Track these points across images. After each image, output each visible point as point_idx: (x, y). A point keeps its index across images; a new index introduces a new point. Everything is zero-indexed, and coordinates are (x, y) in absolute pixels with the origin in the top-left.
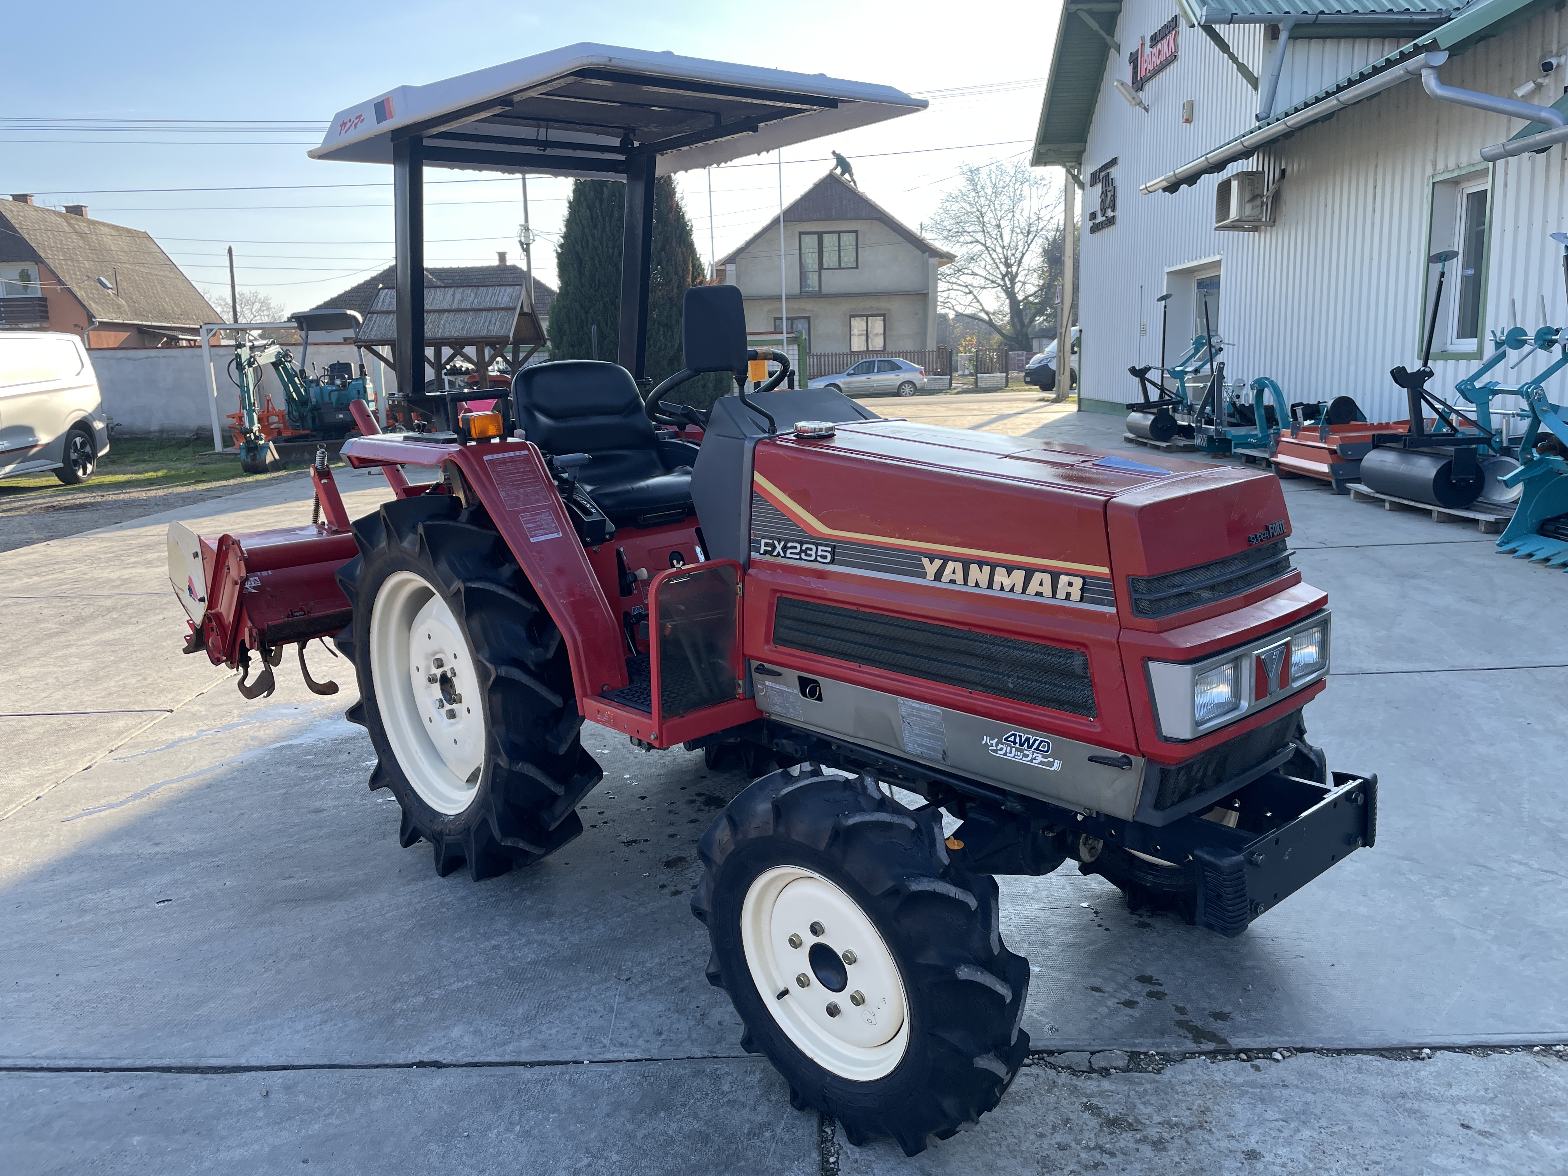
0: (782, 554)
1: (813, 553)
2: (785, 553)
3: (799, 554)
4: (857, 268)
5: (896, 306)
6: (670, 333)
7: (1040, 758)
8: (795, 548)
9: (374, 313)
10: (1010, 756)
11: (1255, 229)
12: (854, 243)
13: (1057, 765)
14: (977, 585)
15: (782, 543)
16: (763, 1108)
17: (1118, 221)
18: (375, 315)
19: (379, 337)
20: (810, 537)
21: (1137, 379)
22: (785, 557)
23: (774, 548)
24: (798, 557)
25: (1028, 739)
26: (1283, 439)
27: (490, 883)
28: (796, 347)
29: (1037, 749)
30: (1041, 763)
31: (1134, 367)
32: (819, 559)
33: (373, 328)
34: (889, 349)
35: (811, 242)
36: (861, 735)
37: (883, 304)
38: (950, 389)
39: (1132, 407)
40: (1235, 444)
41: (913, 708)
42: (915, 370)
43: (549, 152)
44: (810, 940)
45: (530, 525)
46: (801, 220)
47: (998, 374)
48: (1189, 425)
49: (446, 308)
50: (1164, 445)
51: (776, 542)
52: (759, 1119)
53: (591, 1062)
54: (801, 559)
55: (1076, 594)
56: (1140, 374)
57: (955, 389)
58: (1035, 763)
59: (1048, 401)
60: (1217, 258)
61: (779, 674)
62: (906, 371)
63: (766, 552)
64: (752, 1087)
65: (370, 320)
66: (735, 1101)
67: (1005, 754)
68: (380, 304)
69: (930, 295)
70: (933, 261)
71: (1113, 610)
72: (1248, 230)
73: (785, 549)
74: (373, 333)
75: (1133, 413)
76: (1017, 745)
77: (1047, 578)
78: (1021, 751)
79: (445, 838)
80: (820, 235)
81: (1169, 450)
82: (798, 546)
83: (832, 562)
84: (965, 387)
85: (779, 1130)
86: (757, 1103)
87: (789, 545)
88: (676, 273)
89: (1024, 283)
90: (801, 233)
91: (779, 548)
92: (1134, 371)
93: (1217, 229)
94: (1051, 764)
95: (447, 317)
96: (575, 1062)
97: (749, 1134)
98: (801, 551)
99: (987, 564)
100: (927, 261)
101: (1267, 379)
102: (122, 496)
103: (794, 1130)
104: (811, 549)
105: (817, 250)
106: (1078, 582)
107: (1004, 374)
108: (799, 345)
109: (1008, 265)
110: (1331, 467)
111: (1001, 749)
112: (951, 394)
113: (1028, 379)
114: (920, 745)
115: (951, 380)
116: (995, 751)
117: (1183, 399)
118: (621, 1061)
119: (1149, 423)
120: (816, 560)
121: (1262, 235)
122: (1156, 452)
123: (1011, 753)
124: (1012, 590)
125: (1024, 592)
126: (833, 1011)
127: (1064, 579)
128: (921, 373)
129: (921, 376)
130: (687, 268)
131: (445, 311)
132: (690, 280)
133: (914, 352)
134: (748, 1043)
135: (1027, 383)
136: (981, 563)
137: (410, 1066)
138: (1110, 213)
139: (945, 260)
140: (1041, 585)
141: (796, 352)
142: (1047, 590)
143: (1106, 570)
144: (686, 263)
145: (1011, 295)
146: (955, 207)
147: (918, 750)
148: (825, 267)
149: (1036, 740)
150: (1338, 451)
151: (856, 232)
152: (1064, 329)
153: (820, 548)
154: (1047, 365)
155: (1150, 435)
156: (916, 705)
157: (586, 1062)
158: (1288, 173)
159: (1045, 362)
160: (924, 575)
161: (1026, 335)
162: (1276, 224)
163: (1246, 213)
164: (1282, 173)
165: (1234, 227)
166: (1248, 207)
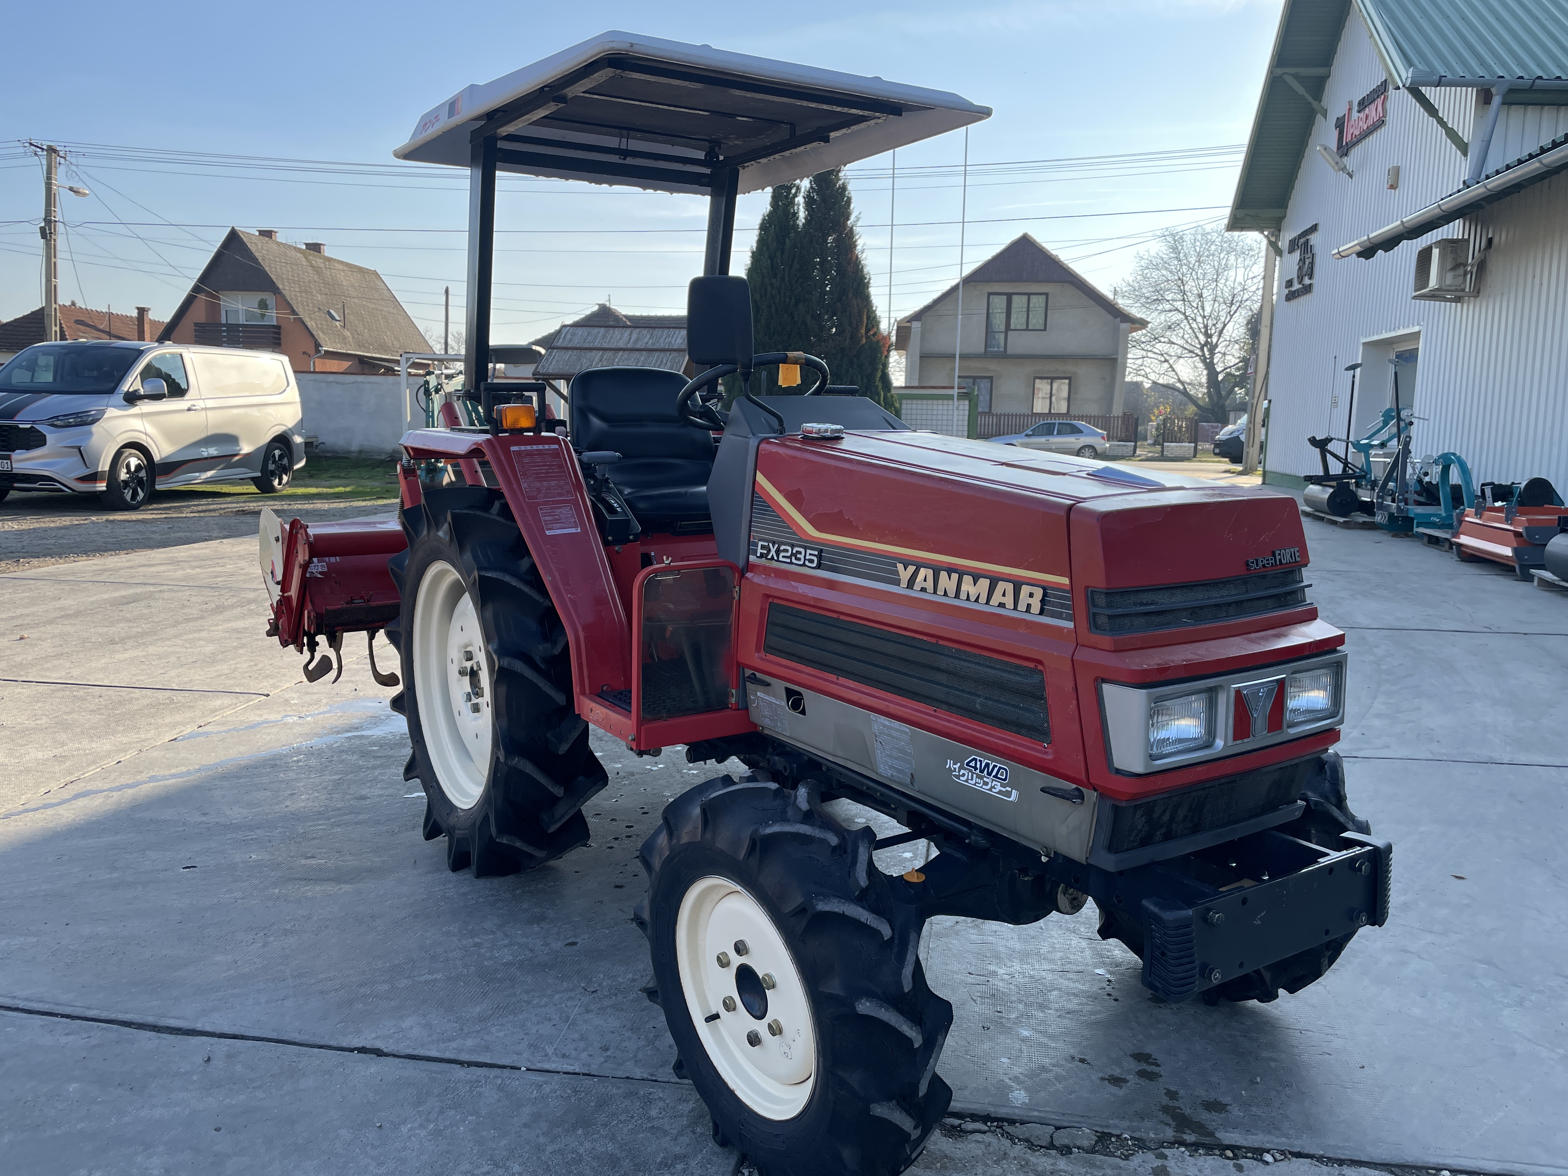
0: (776, 558)
1: (802, 556)
2: (778, 556)
3: (790, 557)
4: (1045, 330)
5: (1083, 371)
7: (999, 788)
8: (787, 551)
9: (554, 348)
10: (971, 784)
11: (1458, 300)
12: (1044, 305)
13: (1014, 796)
14: (945, 594)
15: (776, 546)
16: (684, 1139)
17: (1315, 289)
18: (555, 351)
19: (556, 371)
20: (801, 540)
21: (1318, 450)
22: (778, 561)
23: (769, 551)
24: (789, 561)
25: (987, 765)
26: (1467, 519)
27: (496, 882)
28: (967, 402)
29: (996, 776)
30: (1000, 792)
31: (1314, 437)
32: (807, 563)
33: (551, 362)
34: (1072, 413)
35: (999, 303)
36: (839, 753)
37: (1070, 368)
38: (1133, 456)
39: (1311, 479)
40: (1417, 523)
41: (884, 726)
42: (1096, 434)
43: (630, 161)
44: (737, 961)
45: (547, 518)
46: (990, 281)
47: (1187, 444)
48: (1372, 502)
49: (622, 346)
50: (1341, 520)
51: (771, 545)
52: (677, 1150)
53: (528, 1070)
54: (791, 563)
55: (1036, 606)
56: (1321, 445)
57: (1139, 456)
58: (994, 793)
59: (1233, 473)
60: (1416, 329)
61: (768, 685)
62: (1087, 435)
63: (762, 555)
64: (682, 1116)
65: (550, 355)
66: (658, 1128)
67: (967, 781)
68: (561, 340)
69: (1119, 360)
70: (1124, 326)
71: (1070, 625)
72: (1450, 300)
73: (778, 552)
74: (551, 367)
75: (1311, 486)
76: (978, 771)
77: (1010, 587)
78: (981, 778)
79: (457, 831)
80: (1009, 296)
81: (1346, 526)
82: (790, 549)
83: (819, 566)
84: (1150, 455)
85: (693, 1163)
86: (681, 1133)
87: (782, 548)
88: (850, 324)
89: (1224, 354)
90: (990, 294)
91: (773, 552)
92: (1313, 441)
93: (1415, 298)
94: (1009, 794)
95: (622, 356)
96: (513, 1068)
97: (661, 1163)
98: (792, 554)
99: (955, 571)
100: (1118, 327)
101: (1454, 454)
102: (306, 506)
103: (709, 1166)
104: (800, 553)
105: (1005, 310)
106: (1039, 593)
107: (1193, 445)
108: (970, 402)
109: (1208, 336)
110: (1515, 550)
111: (964, 775)
112: (1136, 460)
113: (1217, 451)
114: (891, 767)
115: (1135, 447)
116: (958, 777)
117: (1367, 474)
118: (558, 1072)
119: (1326, 496)
120: (804, 565)
121: (1465, 306)
122: (1333, 527)
123: (972, 779)
124: (977, 600)
125: (987, 603)
126: (753, 1039)
127: (1025, 590)
128: (1103, 438)
129: (1103, 441)
130: (862, 319)
131: (620, 350)
132: (863, 331)
133: (1098, 417)
134: (678, 1067)
135: (1216, 454)
136: (950, 570)
137: (351, 1050)
138: (1307, 281)
139: (1138, 326)
140: (1004, 595)
141: (967, 408)
142: (1009, 601)
143: (1065, 581)
144: (860, 314)
145: (1210, 366)
146: (1155, 274)
147: (889, 773)
148: (1012, 327)
149: (995, 766)
150: (1524, 534)
151: (1047, 294)
152: (1256, 400)
153: (809, 551)
154: (1238, 437)
155: (1327, 509)
156: (887, 723)
157: (523, 1069)
158: (1496, 241)
159: (1236, 434)
160: (897, 582)
161: (1223, 407)
162: (1481, 295)
163: (1448, 283)
164: (1490, 241)
165: (1433, 296)
166: (1449, 276)
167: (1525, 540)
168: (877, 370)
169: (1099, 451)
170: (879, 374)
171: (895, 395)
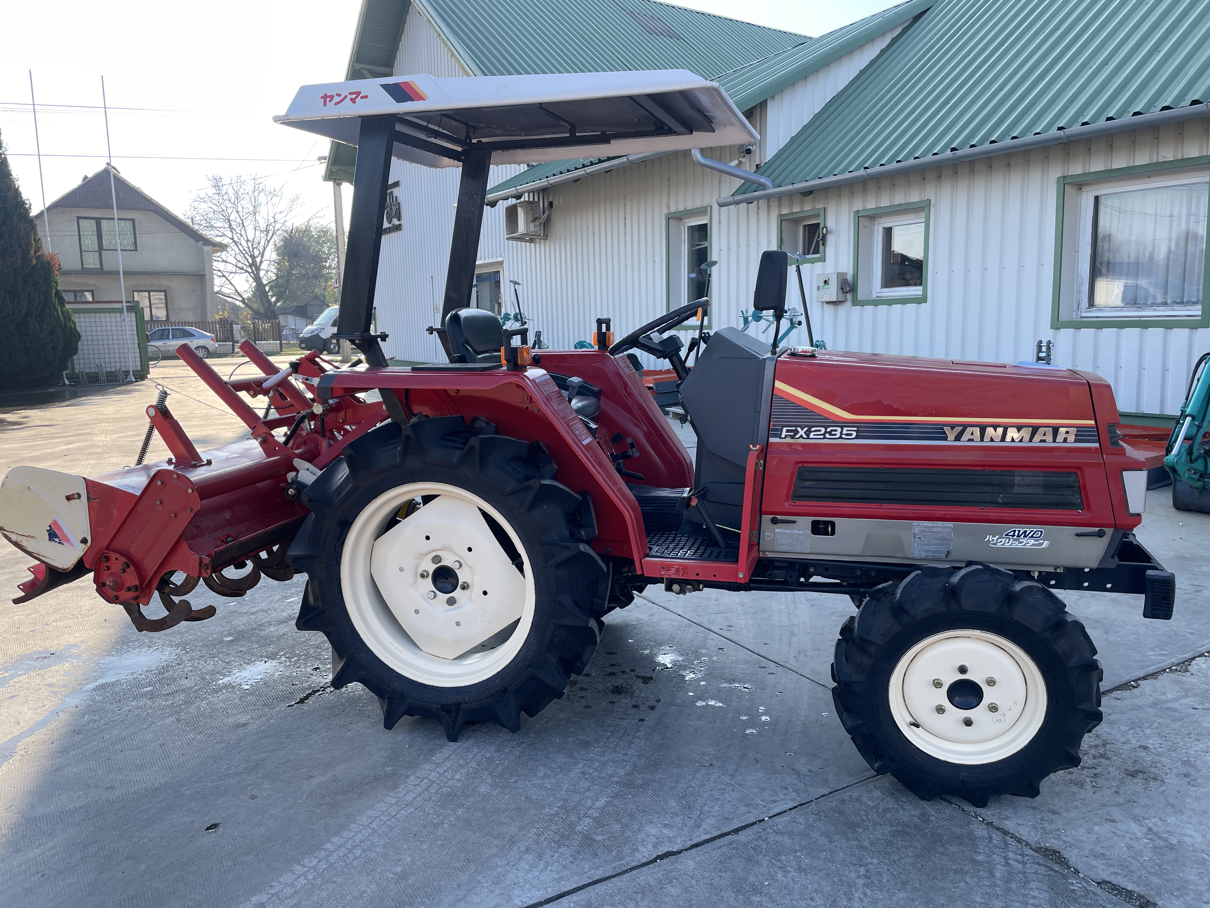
0: (805, 437)
1: (837, 433)
2: (808, 435)
3: (824, 434)
4: (136, 250)
5: (175, 284)
6: (16, 300)
7: (1033, 543)
8: (820, 431)
10: (1007, 545)
11: (531, 241)
12: (131, 229)
13: (1046, 544)
14: (992, 440)
15: (806, 429)
16: (908, 807)
17: (403, 228)
20: (834, 422)
22: (808, 438)
23: (796, 432)
24: (822, 437)
25: (1025, 532)
28: (133, 315)
29: (1031, 537)
30: (1033, 545)
32: (843, 436)
34: (173, 319)
35: (88, 227)
37: (164, 282)
38: (233, 353)
41: (926, 527)
44: (953, 679)
45: (577, 432)
46: (79, 206)
47: (272, 342)
52: (915, 813)
54: (825, 438)
55: (1071, 438)
58: (1028, 546)
60: (500, 259)
61: (795, 522)
62: (199, 338)
63: (786, 437)
66: (887, 809)
67: (1003, 545)
69: (207, 276)
70: (207, 248)
71: (1097, 445)
72: (526, 241)
73: (808, 432)
76: (1015, 537)
77: (1048, 430)
78: (1018, 540)
80: (98, 221)
82: (823, 429)
83: (858, 437)
85: (935, 814)
86: (900, 806)
87: (813, 429)
89: (267, 271)
90: (78, 218)
91: (802, 433)
93: (508, 239)
94: (1041, 545)
96: (760, 821)
98: (826, 432)
99: (999, 426)
100: (202, 250)
104: (836, 431)
105: (95, 233)
106: (1073, 431)
107: (279, 342)
108: (136, 314)
109: (253, 257)
111: (1001, 542)
112: (237, 357)
113: (303, 345)
114: (926, 551)
115: (232, 346)
116: (996, 544)
120: (841, 438)
121: (538, 245)
123: (1008, 543)
124: (1021, 441)
125: (1031, 441)
126: (968, 723)
127: (1062, 430)
128: (212, 339)
129: (213, 343)
132: (32, 252)
135: (302, 348)
136: (995, 426)
137: (654, 861)
138: (395, 222)
139: (218, 248)
140: (1044, 435)
141: (134, 319)
142: (1049, 438)
143: (1093, 422)
145: (257, 279)
146: (204, 206)
147: (923, 555)
148: (104, 248)
149: (1032, 531)
151: (133, 220)
153: (845, 429)
154: (318, 335)
156: (930, 525)
157: (766, 819)
158: (555, 204)
159: (316, 333)
160: (945, 439)
161: (273, 312)
162: (549, 238)
163: (531, 230)
164: (551, 204)
165: (520, 239)
166: (532, 225)
167: (654, 391)
168: (51, 288)
169: (211, 350)
170: (54, 292)
171: (70, 310)
